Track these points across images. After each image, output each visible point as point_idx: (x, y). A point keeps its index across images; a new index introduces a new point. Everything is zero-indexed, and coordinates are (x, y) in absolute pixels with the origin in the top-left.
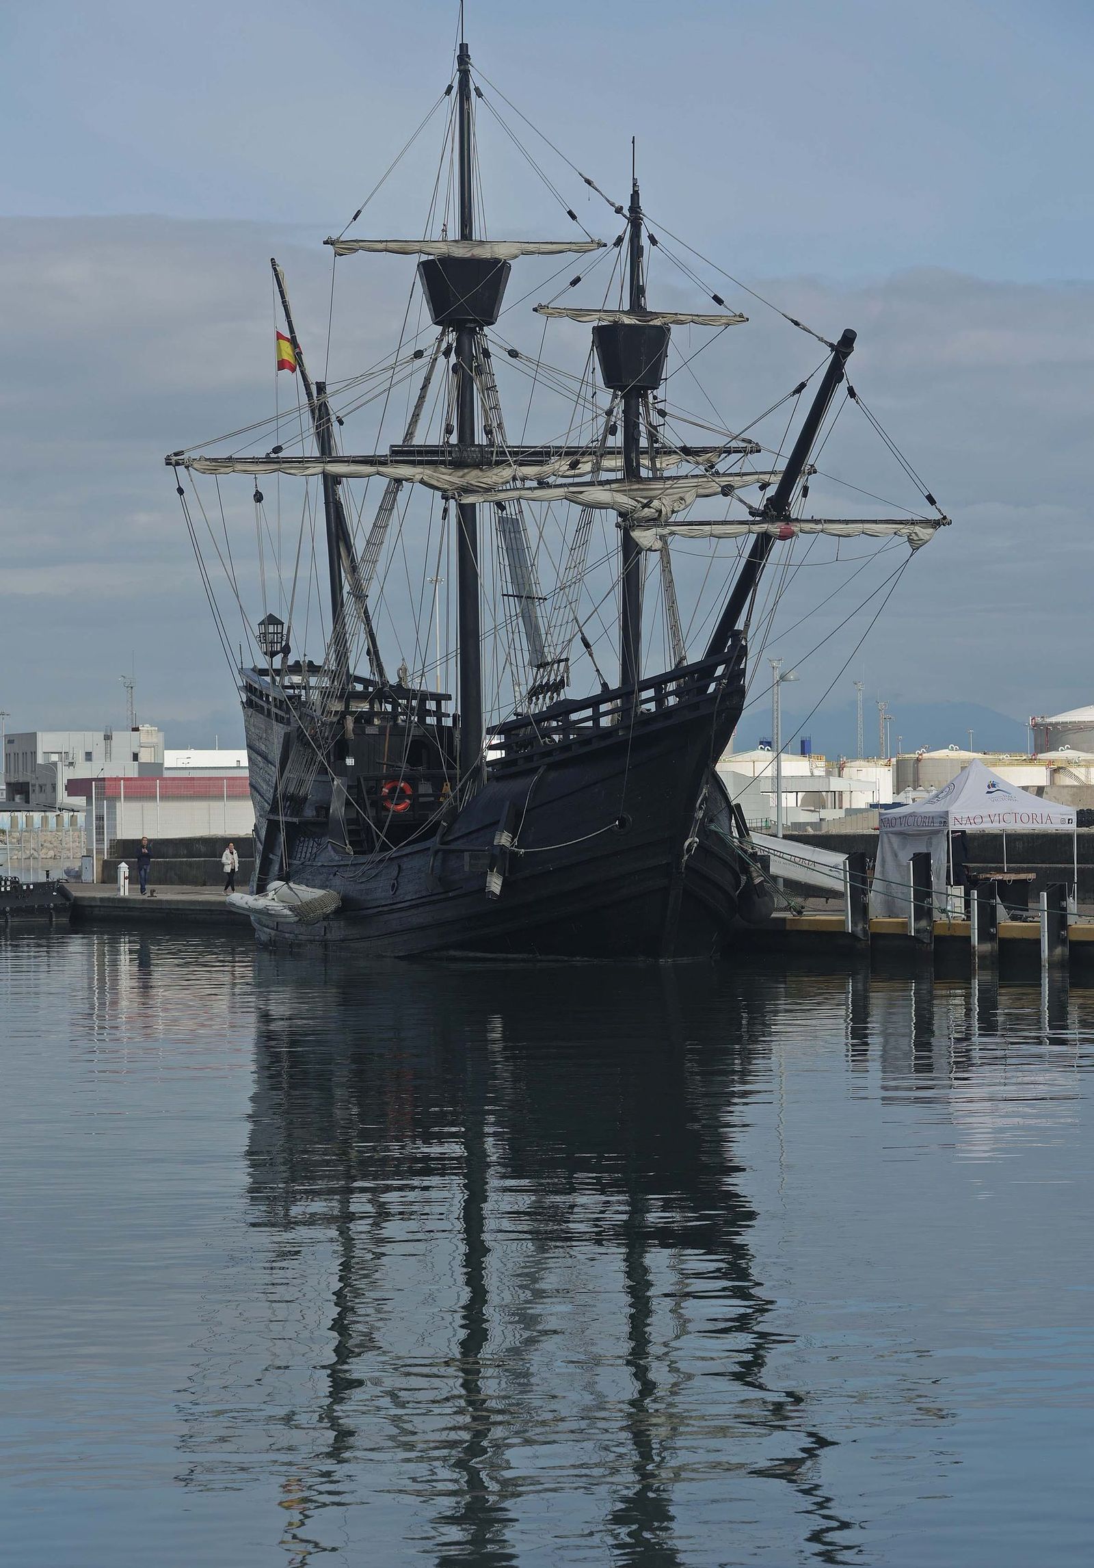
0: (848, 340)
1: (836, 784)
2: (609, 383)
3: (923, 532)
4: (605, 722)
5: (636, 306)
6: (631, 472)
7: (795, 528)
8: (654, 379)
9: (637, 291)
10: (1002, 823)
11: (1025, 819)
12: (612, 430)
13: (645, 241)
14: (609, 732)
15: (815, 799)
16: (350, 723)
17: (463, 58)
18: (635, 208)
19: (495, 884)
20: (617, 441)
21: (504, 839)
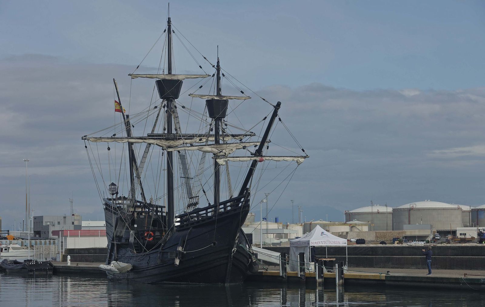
0: (279, 105)
1: (285, 231)
2: (211, 116)
3: (302, 160)
4: (209, 214)
5: (219, 94)
6: (217, 142)
7: (264, 158)
8: (224, 115)
9: (219, 90)
10: (325, 244)
11: (332, 243)
12: (212, 130)
13: (221, 75)
14: (210, 218)
15: (279, 236)
16: (136, 214)
17: (169, 22)
18: (218, 66)
19: (177, 262)
20: (213, 133)
21: (180, 249)
